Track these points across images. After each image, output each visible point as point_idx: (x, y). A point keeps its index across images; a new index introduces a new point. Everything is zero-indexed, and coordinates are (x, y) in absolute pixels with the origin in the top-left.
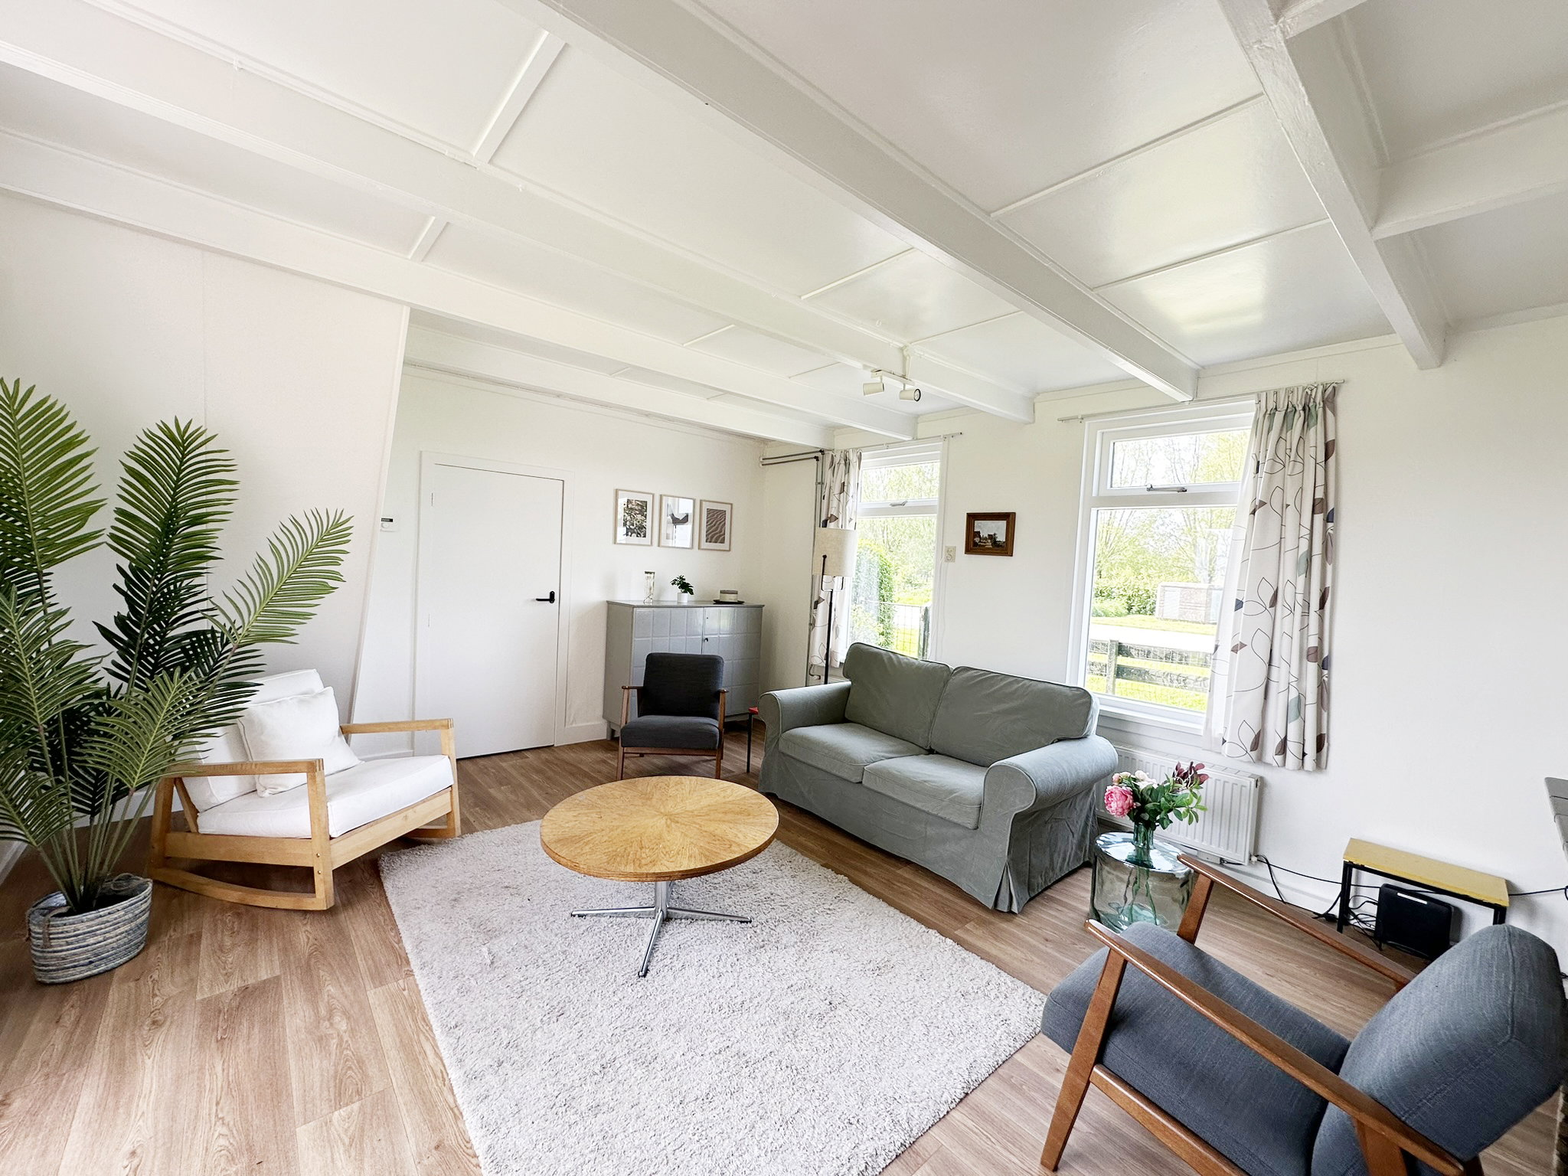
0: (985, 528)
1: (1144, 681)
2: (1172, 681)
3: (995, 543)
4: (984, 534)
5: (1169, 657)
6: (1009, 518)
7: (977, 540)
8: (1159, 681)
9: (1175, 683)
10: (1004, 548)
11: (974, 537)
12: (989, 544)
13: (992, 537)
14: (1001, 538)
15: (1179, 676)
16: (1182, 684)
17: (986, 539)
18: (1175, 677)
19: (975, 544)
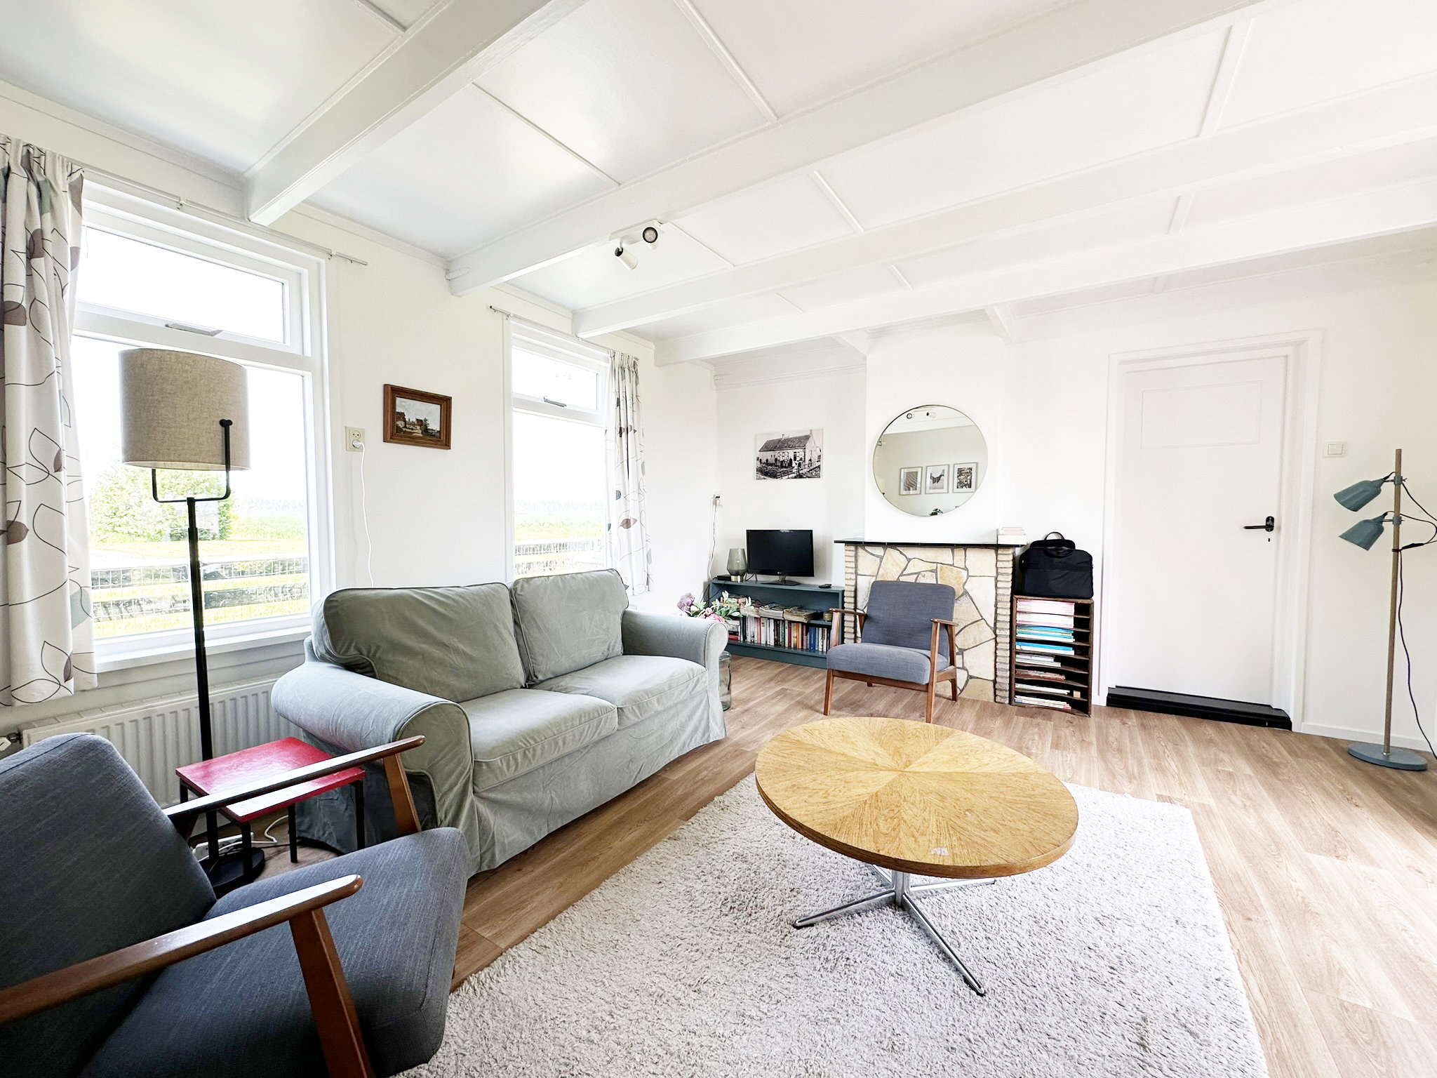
0: (412, 410)
1: (241, 603)
2: (276, 595)
3: (426, 431)
4: (411, 417)
5: (270, 570)
6: (444, 402)
7: (400, 424)
8: (260, 598)
9: (281, 596)
10: (440, 439)
11: (398, 419)
12: (418, 432)
13: (421, 423)
14: (434, 425)
15: (283, 587)
16: (289, 595)
17: (413, 424)
18: (280, 590)
19: (399, 430)
